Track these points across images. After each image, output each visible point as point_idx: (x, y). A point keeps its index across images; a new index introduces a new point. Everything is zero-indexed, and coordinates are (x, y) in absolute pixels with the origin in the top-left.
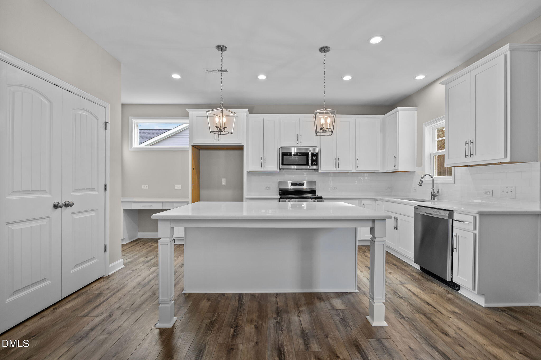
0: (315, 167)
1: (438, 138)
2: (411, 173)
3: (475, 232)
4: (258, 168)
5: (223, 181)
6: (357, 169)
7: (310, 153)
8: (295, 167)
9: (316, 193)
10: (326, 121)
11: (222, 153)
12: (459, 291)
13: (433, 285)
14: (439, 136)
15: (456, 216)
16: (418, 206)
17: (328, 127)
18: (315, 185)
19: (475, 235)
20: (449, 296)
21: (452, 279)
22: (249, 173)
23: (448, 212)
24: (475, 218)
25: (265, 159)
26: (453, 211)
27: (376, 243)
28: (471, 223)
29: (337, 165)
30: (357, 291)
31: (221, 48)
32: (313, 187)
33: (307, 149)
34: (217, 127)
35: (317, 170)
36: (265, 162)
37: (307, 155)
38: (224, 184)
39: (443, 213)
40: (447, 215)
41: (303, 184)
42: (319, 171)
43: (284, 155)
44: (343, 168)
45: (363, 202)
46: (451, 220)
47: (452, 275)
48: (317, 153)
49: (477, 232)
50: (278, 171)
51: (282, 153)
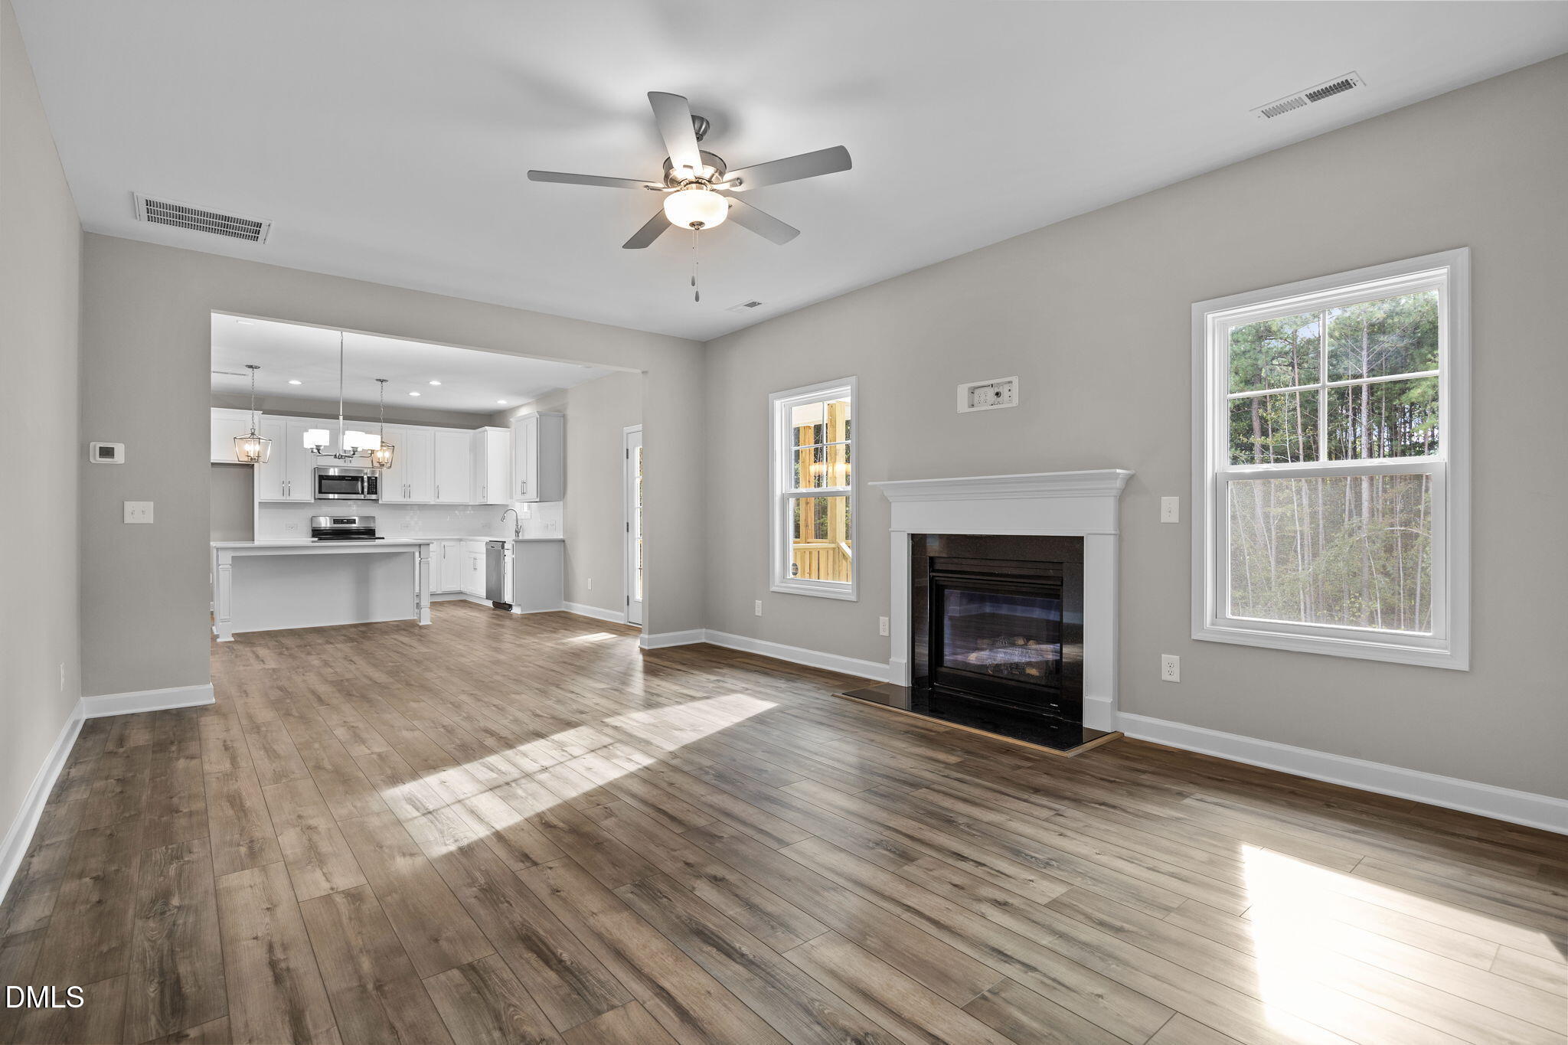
0: (374, 497)
4: (276, 496)
7: (365, 477)
8: (336, 496)
18: (374, 522)
29: (407, 493)
32: (371, 525)
33: (361, 471)
35: (376, 501)
41: (354, 522)
42: (380, 502)
43: (321, 478)
45: (443, 543)
48: (376, 478)
50: (313, 501)
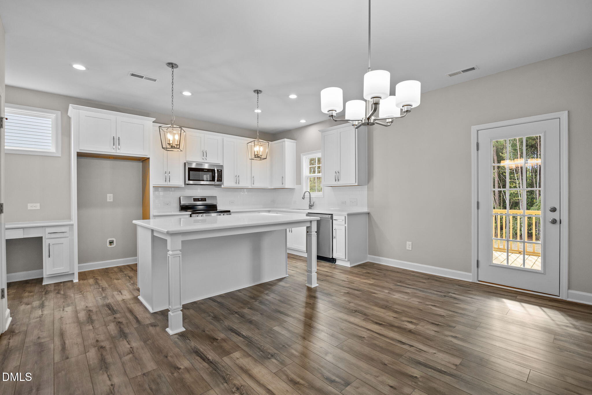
1: (310, 165)
2: (292, 190)
3: (345, 225)
5: (110, 197)
6: (253, 185)
9: (217, 208)
10: (259, 149)
11: (107, 163)
12: (336, 263)
13: (322, 263)
14: (311, 164)
15: (334, 218)
16: (308, 213)
17: (261, 154)
19: (346, 227)
20: (333, 266)
21: (333, 256)
22: (156, 188)
23: (330, 215)
24: (345, 217)
25: (169, 173)
26: (332, 214)
27: (312, 236)
28: (344, 220)
30: (288, 275)
31: (172, 65)
34: (169, 144)
36: (170, 176)
37: (213, 171)
38: (110, 201)
39: (327, 216)
40: (330, 217)
44: (242, 185)
46: (332, 220)
47: (333, 254)
49: (346, 225)
51: (188, 168)
